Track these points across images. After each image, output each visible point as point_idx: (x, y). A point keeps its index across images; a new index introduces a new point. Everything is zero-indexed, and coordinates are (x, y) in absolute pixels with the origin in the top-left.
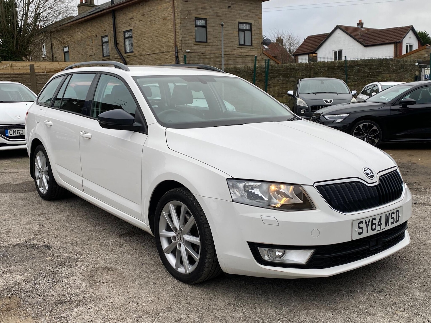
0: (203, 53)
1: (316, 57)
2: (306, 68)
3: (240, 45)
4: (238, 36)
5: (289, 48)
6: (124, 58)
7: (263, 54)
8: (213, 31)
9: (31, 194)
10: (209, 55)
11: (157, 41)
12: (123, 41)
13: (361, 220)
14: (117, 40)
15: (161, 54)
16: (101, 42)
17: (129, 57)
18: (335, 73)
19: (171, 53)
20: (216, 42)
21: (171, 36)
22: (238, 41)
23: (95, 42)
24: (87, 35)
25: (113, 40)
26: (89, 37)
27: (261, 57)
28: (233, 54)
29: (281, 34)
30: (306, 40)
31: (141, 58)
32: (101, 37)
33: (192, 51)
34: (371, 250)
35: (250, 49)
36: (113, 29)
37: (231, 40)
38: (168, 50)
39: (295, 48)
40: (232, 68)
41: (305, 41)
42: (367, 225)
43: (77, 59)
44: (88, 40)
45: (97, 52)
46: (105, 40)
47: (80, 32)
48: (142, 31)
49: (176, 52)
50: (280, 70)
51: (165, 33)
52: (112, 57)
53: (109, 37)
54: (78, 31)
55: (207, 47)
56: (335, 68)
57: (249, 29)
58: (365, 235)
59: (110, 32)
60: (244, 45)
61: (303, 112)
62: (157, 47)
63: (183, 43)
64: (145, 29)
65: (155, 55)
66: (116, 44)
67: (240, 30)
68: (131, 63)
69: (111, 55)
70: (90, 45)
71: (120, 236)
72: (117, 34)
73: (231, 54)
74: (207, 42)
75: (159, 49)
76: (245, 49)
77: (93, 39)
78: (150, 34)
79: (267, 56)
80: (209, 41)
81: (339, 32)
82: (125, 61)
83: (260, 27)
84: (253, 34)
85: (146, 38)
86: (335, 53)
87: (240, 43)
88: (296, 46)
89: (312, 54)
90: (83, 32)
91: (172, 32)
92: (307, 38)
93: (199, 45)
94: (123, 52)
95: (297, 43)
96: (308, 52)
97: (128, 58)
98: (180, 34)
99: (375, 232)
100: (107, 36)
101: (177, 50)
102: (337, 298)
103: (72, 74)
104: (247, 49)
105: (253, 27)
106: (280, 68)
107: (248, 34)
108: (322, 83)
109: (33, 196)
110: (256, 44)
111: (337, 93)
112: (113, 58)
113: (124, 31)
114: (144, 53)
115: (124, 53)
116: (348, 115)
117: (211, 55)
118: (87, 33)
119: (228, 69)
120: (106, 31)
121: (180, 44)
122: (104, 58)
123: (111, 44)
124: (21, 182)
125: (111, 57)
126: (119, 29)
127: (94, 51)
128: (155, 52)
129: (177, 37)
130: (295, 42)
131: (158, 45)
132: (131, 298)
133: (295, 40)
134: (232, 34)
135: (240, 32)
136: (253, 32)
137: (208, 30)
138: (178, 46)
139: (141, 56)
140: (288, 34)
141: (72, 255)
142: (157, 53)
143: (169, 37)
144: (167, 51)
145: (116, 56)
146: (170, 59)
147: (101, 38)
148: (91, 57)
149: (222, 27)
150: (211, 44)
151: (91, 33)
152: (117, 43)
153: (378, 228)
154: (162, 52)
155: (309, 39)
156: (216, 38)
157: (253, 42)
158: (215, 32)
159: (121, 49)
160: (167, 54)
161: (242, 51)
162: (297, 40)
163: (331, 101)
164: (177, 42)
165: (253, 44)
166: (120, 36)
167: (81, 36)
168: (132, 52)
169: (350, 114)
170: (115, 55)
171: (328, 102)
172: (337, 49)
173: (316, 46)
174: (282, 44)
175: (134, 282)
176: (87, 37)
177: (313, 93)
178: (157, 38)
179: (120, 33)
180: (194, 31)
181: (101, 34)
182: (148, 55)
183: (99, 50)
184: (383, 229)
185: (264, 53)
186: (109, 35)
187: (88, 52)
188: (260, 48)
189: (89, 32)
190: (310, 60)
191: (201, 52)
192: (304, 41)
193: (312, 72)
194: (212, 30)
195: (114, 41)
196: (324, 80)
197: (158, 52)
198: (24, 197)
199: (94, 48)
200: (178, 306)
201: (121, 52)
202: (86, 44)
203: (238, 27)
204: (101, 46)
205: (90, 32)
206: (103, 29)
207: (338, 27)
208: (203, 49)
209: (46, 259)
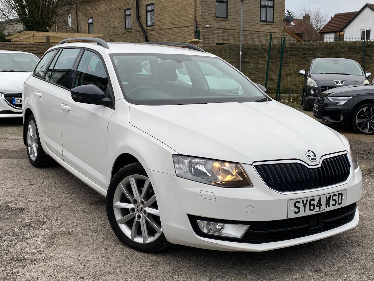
0: (222, 29)
1: (343, 36)
2: (326, 47)
3: (261, 21)
4: (260, 12)
5: (316, 26)
6: (145, 32)
7: (284, 32)
8: (234, 6)
9: (23, 160)
10: (228, 31)
11: (178, 15)
12: (145, 14)
13: (297, 200)
14: (139, 13)
15: (182, 28)
16: (124, 14)
17: (150, 30)
18: (356, 54)
19: (191, 27)
20: (236, 18)
21: (191, 11)
22: (259, 18)
23: (118, 15)
24: (111, 8)
25: (135, 13)
26: (113, 9)
27: (282, 34)
28: (253, 30)
29: (308, 11)
30: (333, 18)
31: (162, 31)
32: (125, 9)
33: (212, 26)
34: (310, 229)
35: (271, 26)
36: (136, 2)
37: (252, 16)
38: (188, 25)
39: (321, 26)
40: (250, 45)
41: (333, 19)
42: (305, 206)
43: (100, 31)
44: (111, 12)
45: (120, 24)
46: (128, 13)
47: (105, 4)
48: (163, 5)
49: (196, 26)
50: (299, 48)
51: (186, 7)
52: (134, 30)
53: (132, 10)
54: (102, 3)
55: (227, 22)
56: (356, 48)
57: (272, 5)
58: (302, 214)
59: (133, 5)
60: (265, 21)
61: (313, 93)
62: (178, 21)
63: (203, 18)
64: (167, 3)
65: (175, 30)
66: (138, 17)
67: (262, 6)
68: (152, 36)
69: (134, 28)
70: (114, 17)
71: (91, 204)
72: (140, 7)
73: (251, 30)
74: (227, 18)
75: (179, 23)
76: (266, 25)
77: (116, 11)
78: (171, 9)
79: (288, 33)
80: (229, 17)
81: (368, 11)
82: (146, 34)
83: (283, 4)
84: (275, 11)
85: (167, 13)
86: (363, 32)
87: (261, 20)
88: (323, 24)
89: (339, 33)
90: (107, 5)
91: (193, 7)
92: (334, 16)
93: (219, 21)
94: (144, 25)
95: (324, 21)
96: (335, 30)
97: (149, 32)
98: (200, 9)
99: (313, 213)
100: (130, 9)
101: (197, 25)
102: (273, 274)
103: (63, 49)
104: (268, 26)
105: (275, 3)
106: (299, 46)
107: (270, 10)
108: (336, 63)
109: (24, 162)
110: (278, 21)
111: (349, 74)
112: (134, 31)
113: (146, 5)
114: (164, 27)
115: (146, 26)
116: (352, 97)
117: (231, 31)
118: (111, 5)
119: (246, 45)
120: (129, 4)
121: (200, 19)
122: (126, 31)
123: (134, 17)
124: (18, 149)
125: (133, 30)
126: (141, 2)
127: (117, 23)
128: (176, 27)
129: (197, 12)
130: (323, 20)
131: (178, 19)
132: (80, 260)
133: (323, 17)
134: (254, 10)
135: (262, 8)
136: (275, 8)
137: (229, 6)
138: (198, 21)
139: (162, 30)
140: (315, 11)
141: (41, 219)
142: (177, 27)
143: (190, 11)
144: (187, 26)
145: (137, 29)
146: (189, 34)
147: (124, 10)
148: (114, 29)
149: (242, 3)
150: (231, 20)
151: (115, 5)
152: (140, 16)
153: (317, 209)
154: (182, 26)
155: (337, 17)
156: (236, 13)
157: (275, 19)
158: (236, 8)
159: (142, 22)
160: (186, 28)
161: (263, 28)
162: (324, 18)
163: (342, 82)
164: (196, 17)
165: (275, 21)
166: (142, 9)
167: (105, 8)
168: (154, 26)
169: (354, 97)
170: (137, 28)
171: (339, 84)
172: (365, 28)
173: (343, 25)
174: (309, 21)
175: (88, 247)
176: (111, 10)
177: (325, 74)
178: (178, 12)
179: (142, 7)
180: (215, 6)
181: (125, 6)
182: (168, 29)
183: (122, 22)
184: (322, 210)
185: (285, 31)
186: (132, 8)
187: (111, 24)
188: (282, 25)
189: (113, 4)
190: (337, 38)
191: (220, 27)
192: (331, 19)
193: (333, 51)
194: (233, 6)
195: (136, 14)
196: (338, 61)
197: (178, 26)
198: (16, 163)
199: (117, 20)
200: (120, 271)
201: (142, 26)
202: (109, 16)
203: (260, 3)
204: (124, 19)
205: (114, 4)
206: (126, 2)
207: (367, 6)
208: (223, 24)
209: (17, 221)
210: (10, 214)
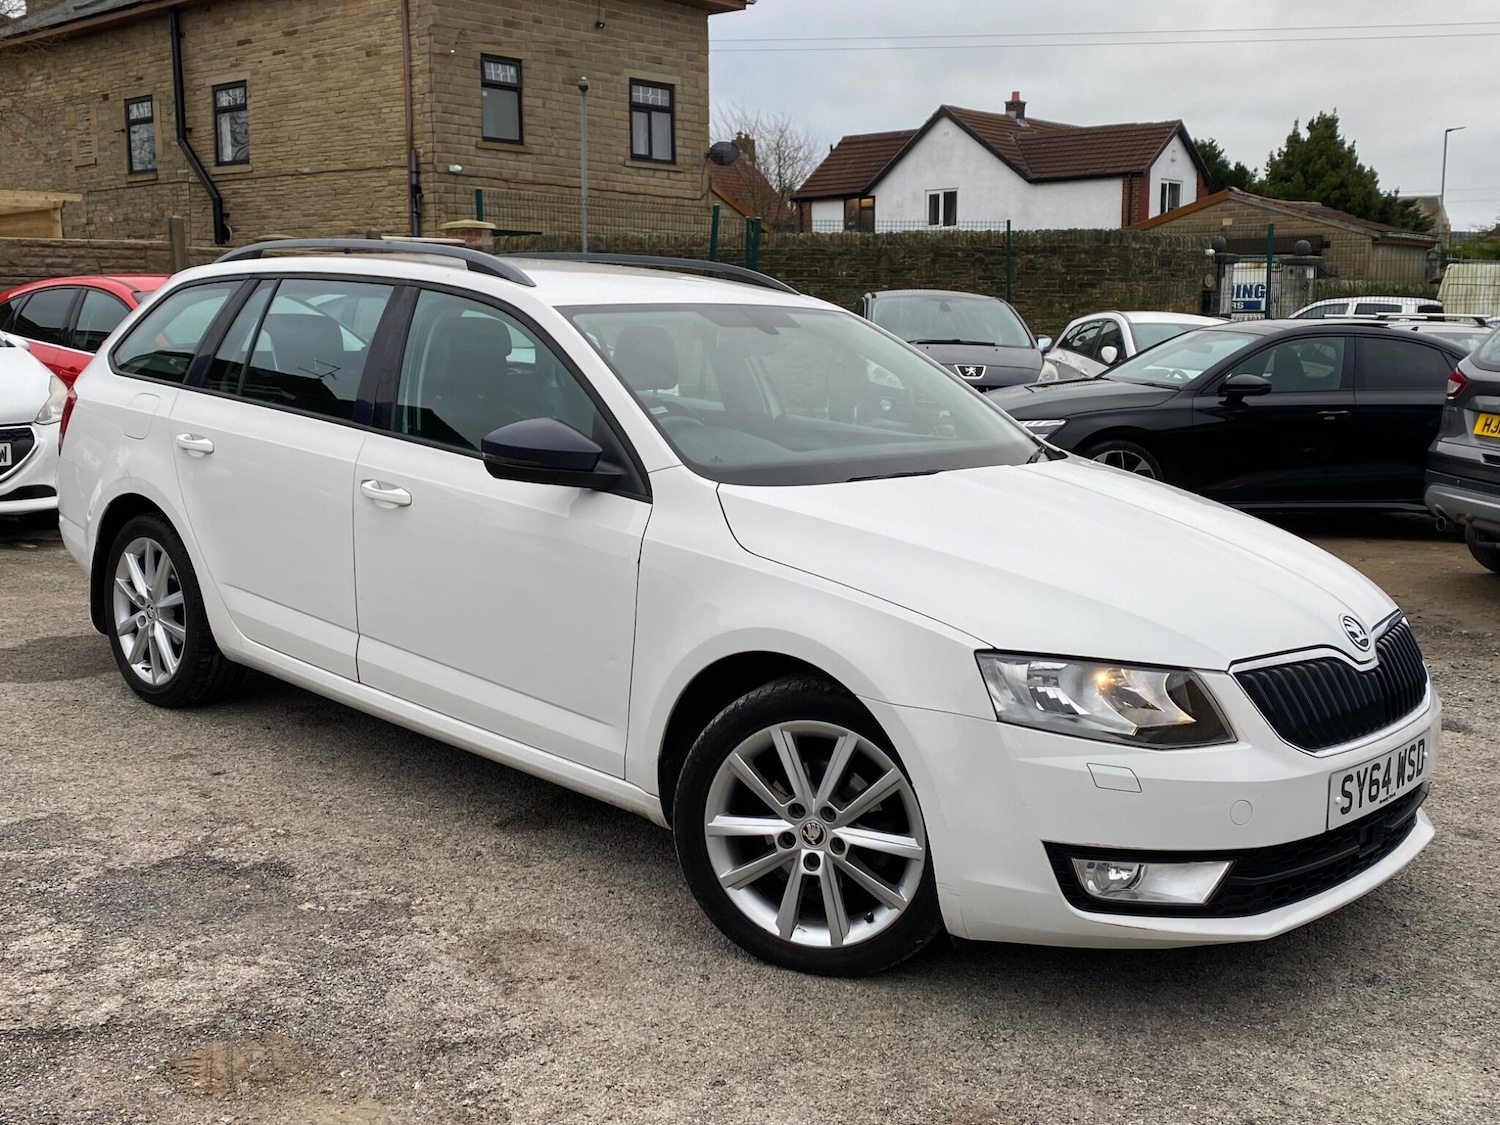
0: (506, 180)
1: (870, 212)
2: (862, 250)
3: (635, 157)
4: (628, 127)
5: (779, 174)
6: (212, 183)
7: (710, 194)
8: (544, 104)
10: (528, 187)
11: (341, 127)
12: (211, 119)
13: (1347, 771)
14: (187, 115)
15: (357, 175)
16: (123, 120)
17: (230, 177)
18: (956, 273)
19: (393, 172)
20: (552, 145)
21: (392, 115)
22: (629, 145)
23: (100, 119)
24: (67, 92)
25: (170, 115)
26: (77, 97)
27: (703, 203)
28: (610, 188)
29: (753, 124)
30: (837, 149)
31: (280, 183)
32: (125, 100)
33: (470, 170)
34: (1361, 856)
35: (666, 174)
36: (171, 76)
37: (603, 140)
38: (384, 163)
39: (800, 174)
40: (616, 239)
41: (835, 153)
42: (1361, 785)
43: (25, 175)
44: (69, 109)
45: (109, 153)
46: (137, 112)
47: (40, 78)
48: (283, 89)
49: (414, 169)
50: (777, 252)
51: (373, 100)
52: (165, 176)
53: (156, 104)
54: (31, 75)
55: (521, 157)
56: (956, 255)
57: (666, 104)
58: (1356, 814)
59: (158, 85)
60: (648, 158)
62: (342, 148)
63: (438, 142)
64: (295, 82)
65: (331, 178)
66: (184, 131)
67: (635, 107)
68: (239, 200)
69: (164, 169)
70: (81, 128)
72: (186, 93)
73: (604, 187)
74: (521, 142)
75: (347, 157)
76: (651, 173)
77: (90, 106)
78: (313, 103)
79: (723, 199)
80: (527, 139)
81: (946, 130)
82: (217, 192)
83: (701, 101)
84: (678, 125)
85: (300, 116)
86: (934, 199)
87: (635, 152)
88: (803, 168)
89: (857, 200)
90: (52, 80)
91: (400, 100)
92: (840, 144)
93: (495, 152)
94: (208, 158)
95: (806, 159)
96: (846, 192)
97: (227, 183)
98: (429, 109)
99: (1376, 806)
100: (148, 98)
101: (418, 165)
103: (279, 278)
104: (658, 174)
105: (678, 97)
106: (777, 246)
107: (661, 121)
108: (945, 308)
110: (688, 160)
111: (993, 345)
112: (168, 179)
113: (213, 86)
114: (290, 167)
115: (213, 164)
116: (1063, 422)
117: (537, 187)
118: (68, 82)
119: (600, 240)
120: (142, 82)
121: (427, 143)
122: (131, 179)
123: (164, 128)
125: (162, 175)
126: (194, 76)
127: (94, 149)
128: (332, 168)
129: (417, 118)
130: (801, 155)
131: (343, 140)
133: (801, 147)
134: (610, 118)
135: (634, 113)
136: (679, 115)
137: (526, 101)
138: (421, 150)
139: (279, 178)
140: (776, 125)
142: (341, 171)
143: (387, 116)
144: (378, 166)
145: (179, 171)
146: (390, 194)
147: (122, 103)
148: (82, 171)
149: (584, 95)
150: (536, 149)
151: (83, 84)
152: (187, 126)
153: (1382, 794)
154: (357, 167)
155: (846, 147)
156: (552, 128)
157: (679, 150)
158: (551, 109)
159: (200, 148)
160: (377, 174)
161: (641, 180)
162: (805, 148)
163: (979, 371)
164: (415, 137)
165: (679, 159)
166: (197, 101)
167: (43, 92)
168: (246, 161)
169: (1068, 420)
170: (179, 168)
171: (971, 375)
172: (940, 187)
173: (869, 174)
174: (753, 158)
175: (638, 975)
176: (69, 100)
177: (919, 343)
178: (340, 116)
179: (198, 93)
180: (478, 101)
181: (125, 89)
182: (306, 174)
183: (115, 148)
184: (1391, 796)
185: (713, 192)
186: (154, 97)
187: (70, 151)
188: (703, 174)
189: (77, 81)
190: (851, 219)
191: (501, 174)
192: (828, 152)
193: (884, 264)
194: (539, 102)
195: (173, 118)
196: (950, 299)
197: (344, 166)
198: (72, 697)
199: (94, 138)
201: (201, 161)
202: (62, 123)
203: (627, 96)
204: (125, 135)
205: (81, 81)
206: (131, 74)
207: (944, 113)
208: (510, 164)
209: (302, 911)
210: (248, 886)
